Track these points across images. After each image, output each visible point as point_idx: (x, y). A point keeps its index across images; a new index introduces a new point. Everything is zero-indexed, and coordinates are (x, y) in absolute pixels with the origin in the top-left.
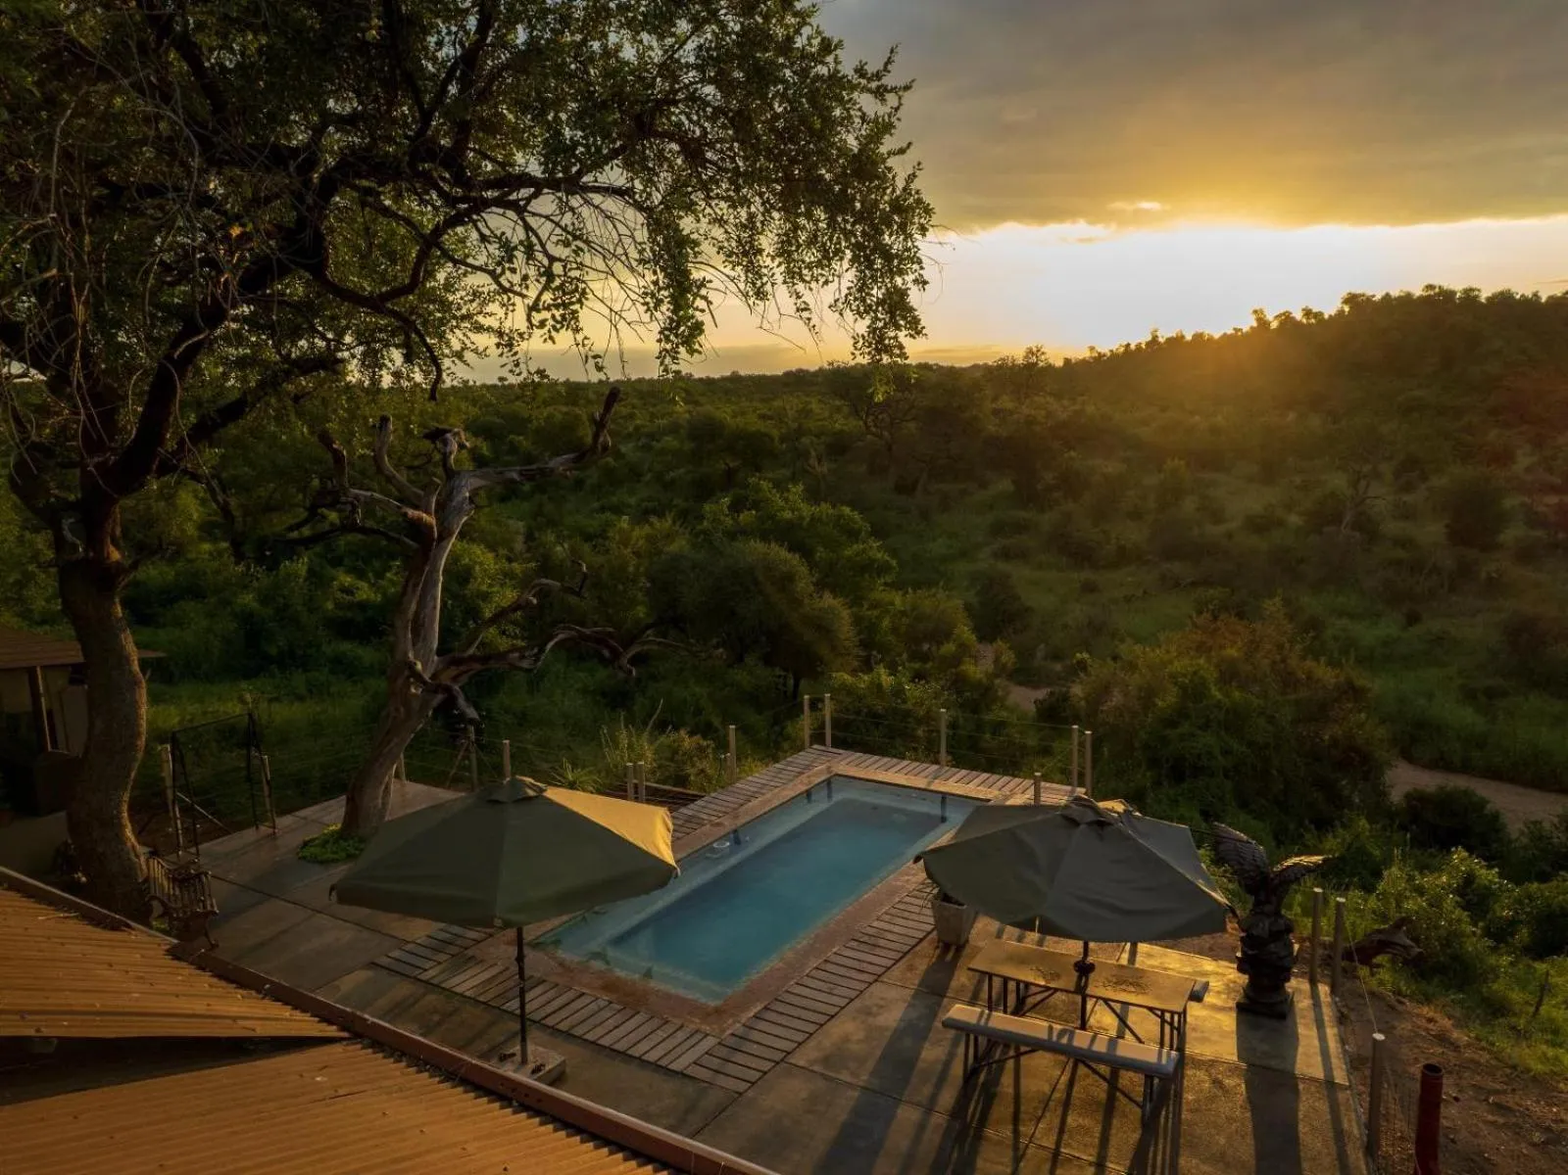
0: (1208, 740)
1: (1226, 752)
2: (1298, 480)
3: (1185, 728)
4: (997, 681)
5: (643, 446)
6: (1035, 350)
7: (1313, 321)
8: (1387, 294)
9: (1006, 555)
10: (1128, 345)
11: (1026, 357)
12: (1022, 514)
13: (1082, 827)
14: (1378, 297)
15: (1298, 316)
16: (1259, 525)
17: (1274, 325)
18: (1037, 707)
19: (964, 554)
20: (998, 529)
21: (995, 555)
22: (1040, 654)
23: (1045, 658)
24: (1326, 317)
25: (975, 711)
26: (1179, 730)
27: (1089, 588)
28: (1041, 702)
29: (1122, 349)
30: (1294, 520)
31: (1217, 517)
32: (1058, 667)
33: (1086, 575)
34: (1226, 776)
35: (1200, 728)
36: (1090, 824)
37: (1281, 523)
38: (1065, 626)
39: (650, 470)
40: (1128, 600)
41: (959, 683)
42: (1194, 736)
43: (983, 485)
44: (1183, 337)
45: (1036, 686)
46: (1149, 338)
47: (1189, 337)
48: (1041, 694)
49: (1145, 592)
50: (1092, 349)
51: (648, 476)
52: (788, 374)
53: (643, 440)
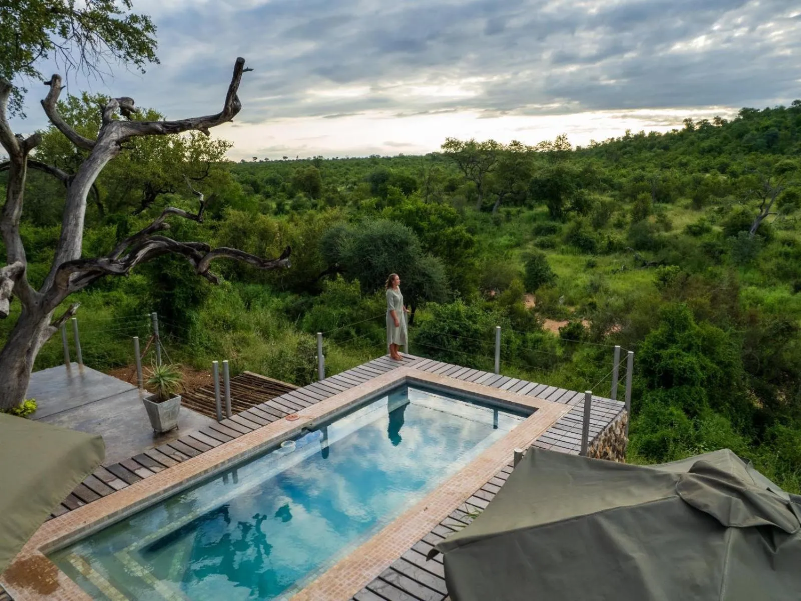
0: (690, 359)
1: (703, 368)
2: (716, 208)
3: (673, 349)
4: (537, 314)
5: (349, 188)
6: (562, 137)
7: (721, 125)
8: (768, 109)
9: (542, 246)
10: (613, 139)
11: (557, 141)
12: (552, 223)
13: (732, 536)
14: (762, 110)
15: (711, 121)
16: (695, 231)
17: (697, 127)
18: (560, 332)
19: (518, 245)
20: (538, 232)
21: (536, 245)
22: (561, 302)
23: (564, 304)
24: (729, 122)
25: (522, 332)
26: (669, 351)
27: (591, 265)
28: (563, 329)
29: (609, 141)
30: (717, 229)
31: (668, 227)
32: (572, 309)
33: (589, 257)
34: (702, 385)
35: (684, 350)
36: (747, 531)
37: (708, 230)
38: (577, 286)
39: (351, 199)
40: (614, 272)
41: (513, 313)
42: (680, 355)
43: (531, 207)
44: (644, 134)
45: (559, 320)
46: (625, 135)
47: (647, 134)
48: (563, 324)
49: (625, 268)
50: (592, 141)
51: (350, 203)
52: (428, 155)
53: (350, 185)
